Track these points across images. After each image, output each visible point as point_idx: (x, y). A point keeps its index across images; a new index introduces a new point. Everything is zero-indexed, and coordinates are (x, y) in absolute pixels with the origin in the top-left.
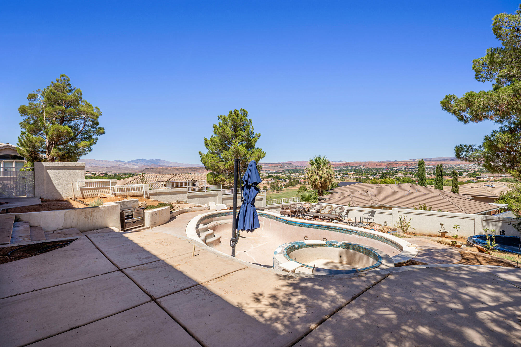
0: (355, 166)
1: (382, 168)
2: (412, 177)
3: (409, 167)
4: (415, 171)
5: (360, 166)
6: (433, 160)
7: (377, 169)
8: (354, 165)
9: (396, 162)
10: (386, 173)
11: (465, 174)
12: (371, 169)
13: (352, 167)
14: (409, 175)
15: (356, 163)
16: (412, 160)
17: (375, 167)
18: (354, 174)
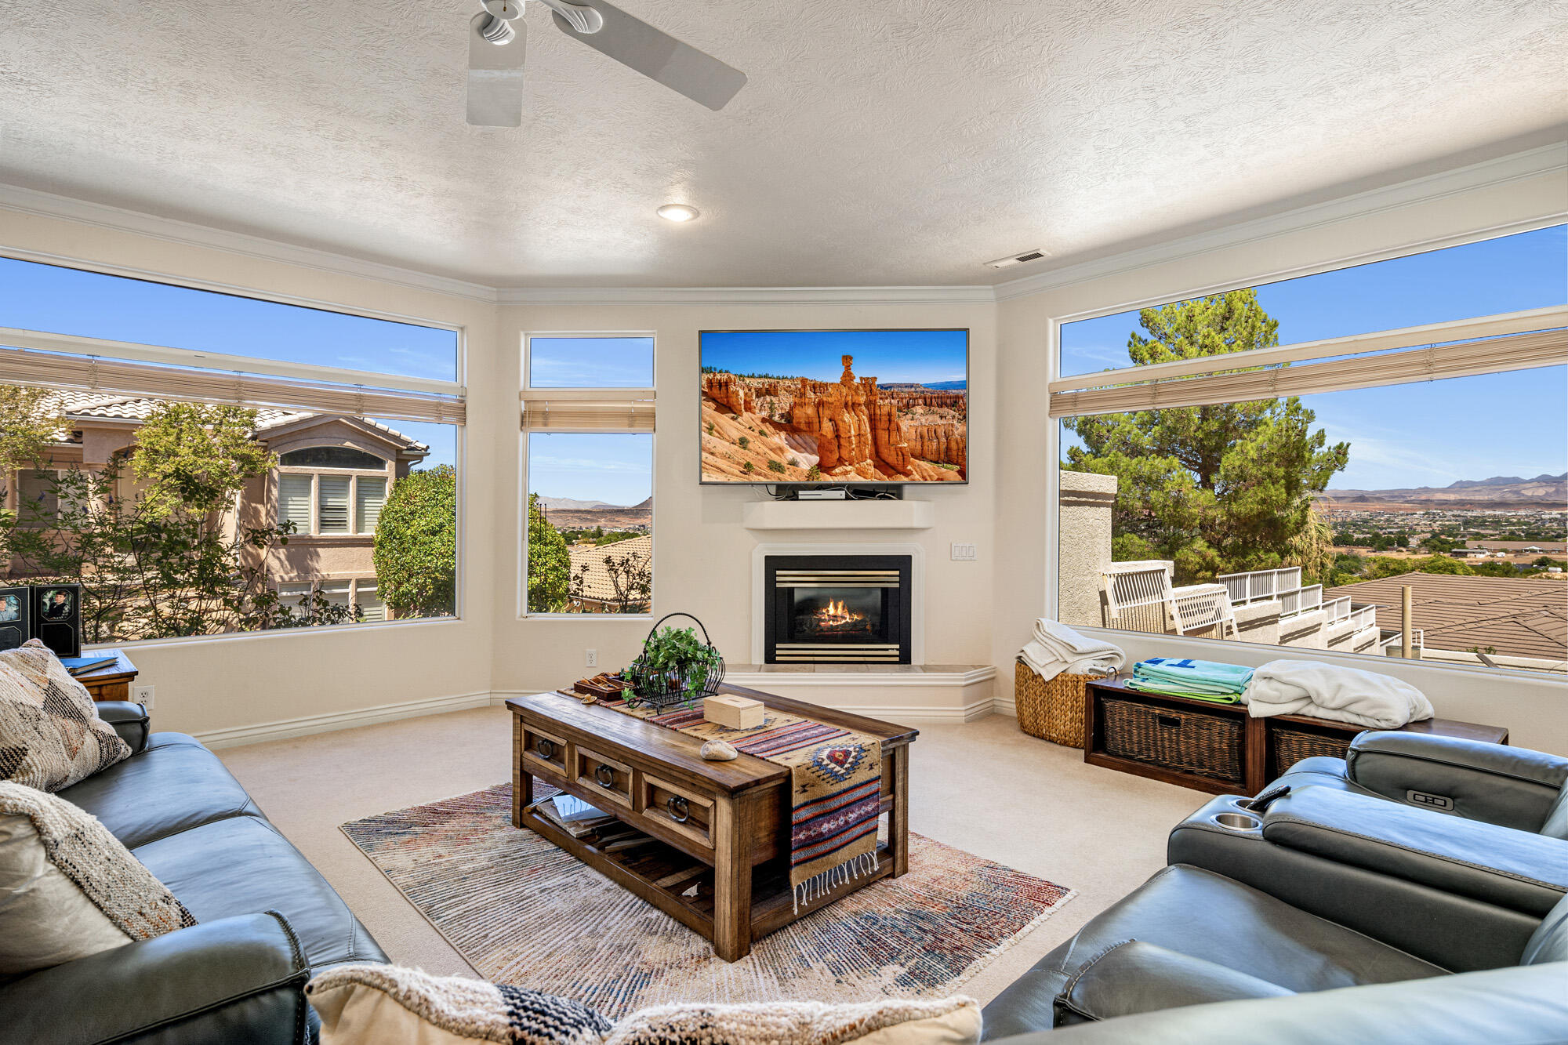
11: (1414, 542)
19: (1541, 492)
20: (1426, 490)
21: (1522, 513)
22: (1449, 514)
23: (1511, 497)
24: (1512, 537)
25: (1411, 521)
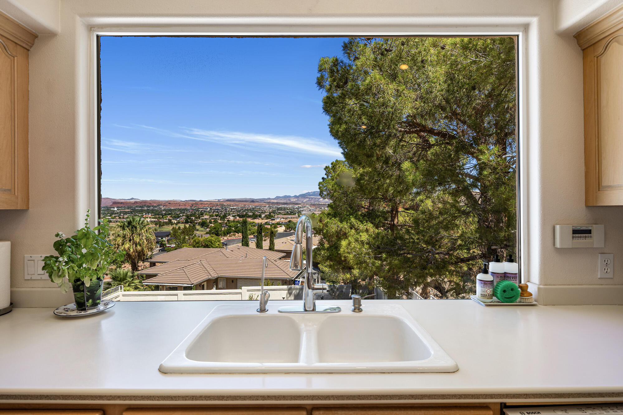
0: (152, 206)
1: (186, 209)
2: (218, 220)
3: (214, 208)
4: (220, 212)
5: (159, 205)
6: (236, 201)
7: (180, 210)
8: (151, 204)
9: (201, 202)
10: (191, 215)
11: (263, 216)
12: (173, 209)
13: (149, 207)
14: (215, 217)
15: (154, 201)
16: (217, 201)
17: (177, 207)
18: (152, 217)
19: (295, 200)
20: (269, 199)
21: (290, 206)
22: (274, 206)
23: (288, 202)
24: (287, 214)
25: (265, 209)
